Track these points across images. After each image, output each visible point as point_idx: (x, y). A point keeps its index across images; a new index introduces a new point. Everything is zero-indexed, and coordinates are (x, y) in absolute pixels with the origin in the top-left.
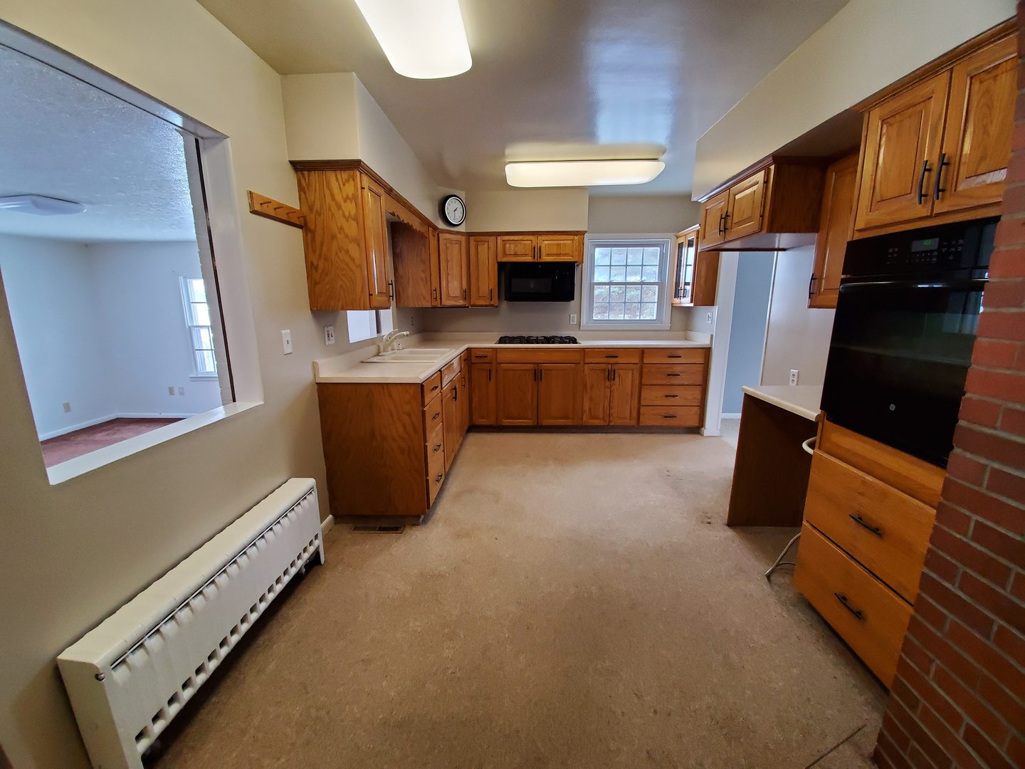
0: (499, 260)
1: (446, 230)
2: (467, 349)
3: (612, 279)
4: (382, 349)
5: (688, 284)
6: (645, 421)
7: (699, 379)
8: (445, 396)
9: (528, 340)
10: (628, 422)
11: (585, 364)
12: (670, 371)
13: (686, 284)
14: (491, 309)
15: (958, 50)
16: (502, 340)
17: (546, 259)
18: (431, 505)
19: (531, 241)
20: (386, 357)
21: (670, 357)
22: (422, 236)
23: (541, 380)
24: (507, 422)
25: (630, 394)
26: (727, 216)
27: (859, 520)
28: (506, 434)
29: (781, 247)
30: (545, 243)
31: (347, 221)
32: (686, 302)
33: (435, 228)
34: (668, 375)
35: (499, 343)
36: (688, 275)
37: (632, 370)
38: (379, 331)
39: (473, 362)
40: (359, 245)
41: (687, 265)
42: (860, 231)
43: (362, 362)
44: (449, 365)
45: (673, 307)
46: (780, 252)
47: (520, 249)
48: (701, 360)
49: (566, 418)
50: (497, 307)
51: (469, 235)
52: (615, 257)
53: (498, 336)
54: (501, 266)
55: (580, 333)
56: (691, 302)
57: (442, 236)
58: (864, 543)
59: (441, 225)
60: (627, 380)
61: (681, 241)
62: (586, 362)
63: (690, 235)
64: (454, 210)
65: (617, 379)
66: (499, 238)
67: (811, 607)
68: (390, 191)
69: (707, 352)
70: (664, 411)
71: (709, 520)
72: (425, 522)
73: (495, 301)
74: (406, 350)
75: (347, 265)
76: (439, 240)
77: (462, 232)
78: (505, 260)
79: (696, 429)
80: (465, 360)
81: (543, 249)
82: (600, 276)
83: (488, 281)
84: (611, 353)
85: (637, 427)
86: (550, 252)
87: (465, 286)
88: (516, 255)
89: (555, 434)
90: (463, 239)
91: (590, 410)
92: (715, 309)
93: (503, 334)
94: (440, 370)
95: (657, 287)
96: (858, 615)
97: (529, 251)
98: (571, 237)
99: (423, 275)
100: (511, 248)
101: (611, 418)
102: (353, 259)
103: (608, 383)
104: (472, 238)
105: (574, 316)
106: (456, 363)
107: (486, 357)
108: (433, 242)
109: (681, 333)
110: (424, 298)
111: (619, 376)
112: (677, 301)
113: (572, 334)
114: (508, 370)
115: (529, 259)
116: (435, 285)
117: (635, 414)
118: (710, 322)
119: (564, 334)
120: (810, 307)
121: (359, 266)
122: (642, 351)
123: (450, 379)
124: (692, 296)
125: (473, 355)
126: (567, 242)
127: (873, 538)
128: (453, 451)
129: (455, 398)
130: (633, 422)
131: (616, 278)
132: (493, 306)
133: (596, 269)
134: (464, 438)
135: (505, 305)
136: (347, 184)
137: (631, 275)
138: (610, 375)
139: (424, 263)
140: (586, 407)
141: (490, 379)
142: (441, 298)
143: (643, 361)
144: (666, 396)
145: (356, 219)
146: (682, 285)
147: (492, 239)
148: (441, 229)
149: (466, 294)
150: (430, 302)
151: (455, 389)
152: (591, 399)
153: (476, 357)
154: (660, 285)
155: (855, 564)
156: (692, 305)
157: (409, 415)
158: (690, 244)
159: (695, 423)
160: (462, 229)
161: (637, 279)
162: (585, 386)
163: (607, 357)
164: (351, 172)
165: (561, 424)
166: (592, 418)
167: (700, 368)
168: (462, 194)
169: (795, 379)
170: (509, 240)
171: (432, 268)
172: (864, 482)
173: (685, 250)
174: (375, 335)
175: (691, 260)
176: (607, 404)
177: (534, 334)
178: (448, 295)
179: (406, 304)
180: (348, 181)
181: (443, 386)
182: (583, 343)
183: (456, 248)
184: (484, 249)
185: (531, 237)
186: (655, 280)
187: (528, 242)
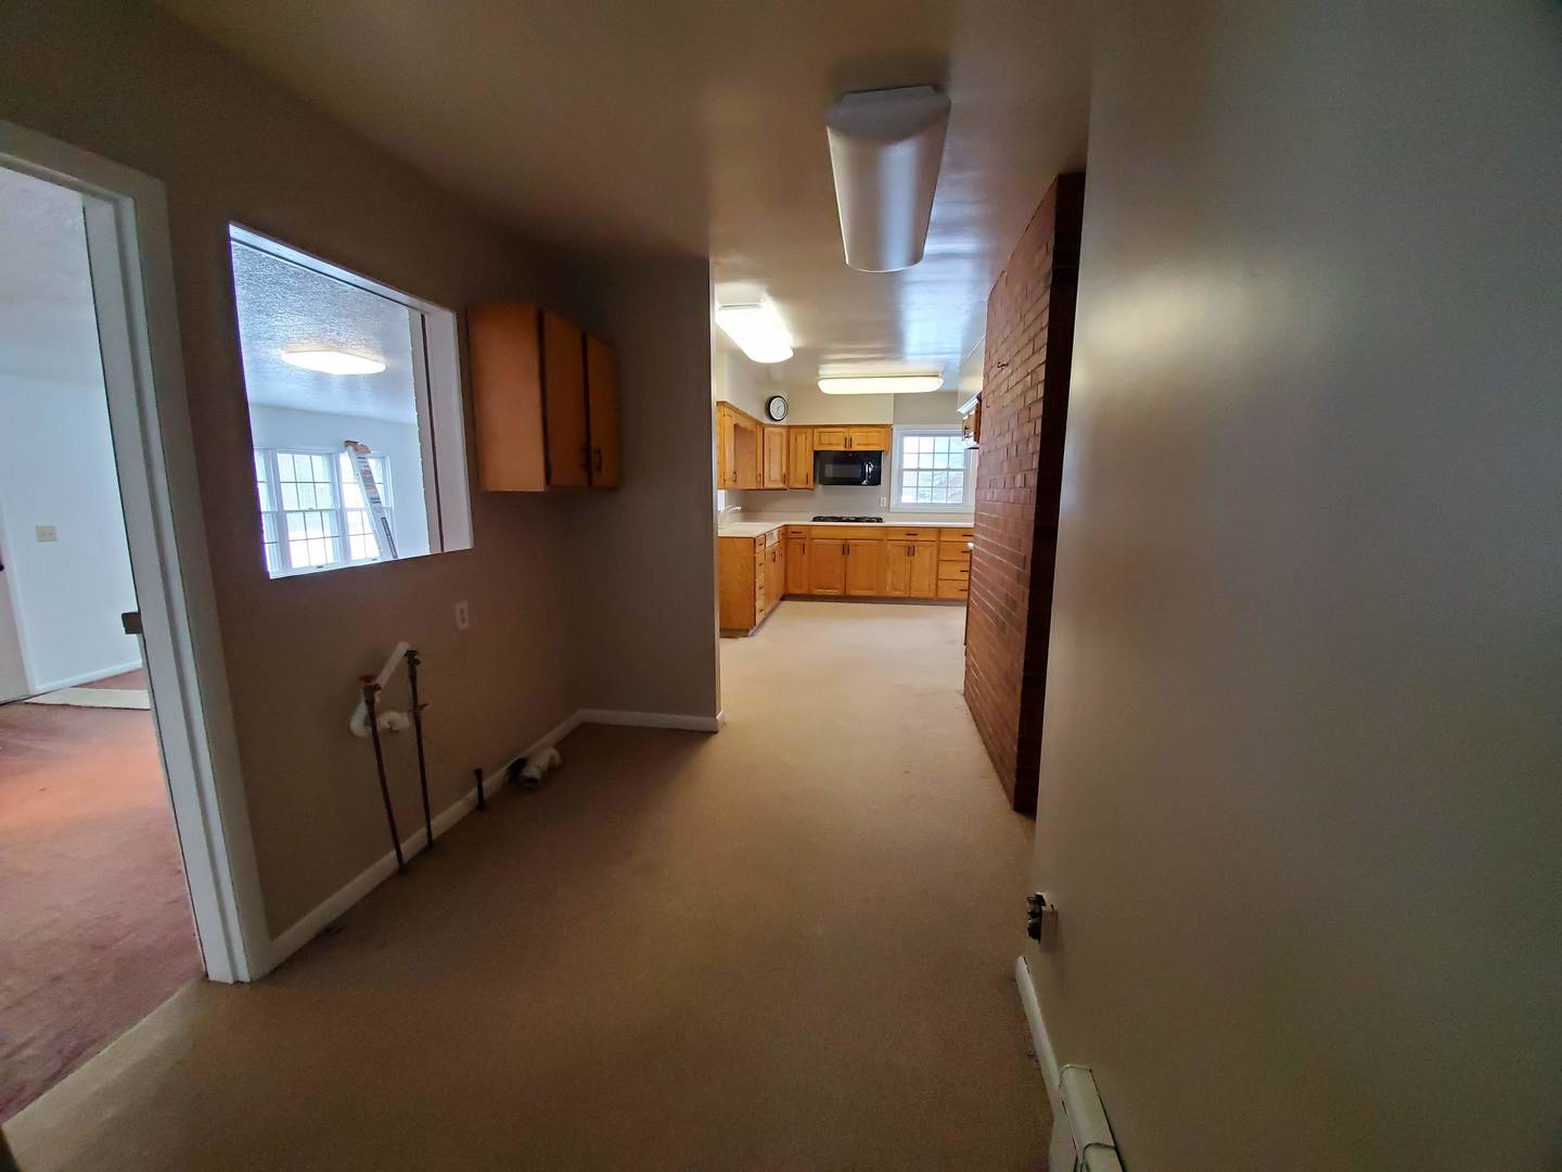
0: (815, 449)
1: (770, 425)
2: (785, 525)
3: (921, 465)
6: (943, 594)
8: (768, 555)
9: (839, 520)
10: (927, 595)
11: (887, 539)
12: (963, 547)
14: (807, 491)
16: (815, 519)
17: (856, 448)
19: (843, 432)
21: (964, 535)
22: (754, 433)
23: (848, 554)
24: (817, 591)
25: (928, 569)
30: (856, 435)
33: (763, 426)
34: (962, 552)
35: (813, 522)
37: (931, 547)
39: (790, 535)
44: (770, 533)
47: (833, 440)
49: (871, 589)
50: (812, 490)
51: (790, 427)
52: (923, 445)
53: (812, 515)
54: (816, 453)
55: (887, 513)
57: (767, 430)
59: (767, 421)
60: (925, 556)
64: (777, 408)
65: (916, 554)
66: (816, 430)
73: (810, 485)
76: (764, 434)
77: (784, 426)
78: (820, 449)
80: (783, 534)
81: (854, 440)
82: (909, 461)
83: (805, 466)
84: (912, 532)
85: (936, 599)
86: (860, 443)
87: (784, 471)
88: (830, 444)
90: (784, 432)
91: (892, 583)
93: (817, 514)
94: (763, 536)
95: (962, 472)
97: (842, 441)
98: (880, 429)
99: (750, 463)
100: (826, 439)
101: (912, 591)
103: (908, 559)
104: (792, 431)
105: (883, 499)
106: (775, 535)
107: (802, 533)
108: (760, 435)
110: (751, 481)
111: (919, 552)
113: (879, 514)
114: (821, 545)
115: (841, 448)
116: (760, 471)
117: (933, 587)
119: (875, 514)
122: (940, 530)
125: (790, 530)
126: (876, 433)
129: (775, 561)
130: (933, 595)
131: (924, 464)
132: (808, 488)
133: (905, 457)
135: (819, 488)
137: (938, 462)
138: (911, 551)
139: (752, 453)
140: (889, 580)
141: (804, 552)
142: (763, 482)
143: (940, 539)
147: (810, 431)
148: (766, 425)
149: (785, 478)
150: (754, 485)
151: (774, 553)
152: (893, 573)
153: (793, 532)
160: (783, 423)
162: (888, 561)
163: (908, 535)
165: (867, 594)
166: (894, 590)
168: (785, 395)
170: (825, 433)
171: (758, 456)
176: (908, 577)
177: (845, 515)
178: (770, 480)
181: (768, 545)
182: (888, 523)
183: (778, 439)
184: (801, 440)
185: (842, 430)
186: (960, 467)
187: (841, 434)
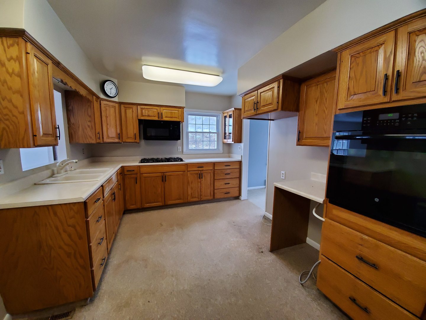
0: (139, 118)
1: (105, 99)
2: (122, 167)
3: (197, 130)
4: (56, 172)
5: (231, 133)
6: (217, 196)
7: (237, 175)
8: (106, 202)
9: (157, 160)
10: (209, 198)
11: (188, 171)
12: (226, 172)
13: (230, 133)
14: (135, 144)
15: (401, 20)
16: (143, 161)
17: (165, 119)
18: (96, 288)
19: (157, 109)
20: (59, 178)
21: (226, 166)
22: (89, 101)
23: (166, 181)
24: (147, 205)
25: (209, 185)
26: (257, 102)
27: (361, 259)
28: (147, 212)
29: (271, 119)
30: (164, 111)
31: (11, 76)
32: (230, 141)
33: (98, 97)
34: (226, 174)
35: (141, 163)
36: (230, 129)
37: (210, 173)
38: (55, 159)
39: (125, 174)
40: (22, 96)
41: (229, 126)
42: (340, 109)
43: (35, 184)
44: (109, 180)
45: (223, 143)
46: (271, 121)
47: (151, 113)
48: (238, 167)
49: (180, 199)
50: (138, 143)
51: (120, 103)
52: (197, 120)
53: (140, 158)
54: (141, 122)
55: (183, 155)
56: (233, 141)
57: (103, 103)
58: (365, 271)
59: (102, 96)
60: (207, 179)
61: (225, 115)
62: (188, 170)
63: (230, 112)
64: (109, 88)
65: (203, 178)
66: (139, 107)
67: (326, 298)
68: (57, 64)
69: (240, 163)
70: (225, 191)
71: (261, 250)
72: (92, 301)
73: (138, 140)
74: (78, 171)
75: (11, 111)
76: (100, 104)
77: (117, 102)
78: (142, 118)
79: (238, 198)
80: (120, 174)
81: (163, 114)
82: (191, 129)
83: (133, 129)
84: (201, 165)
85: (214, 199)
86: (167, 116)
87: (118, 131)
88: (149, 116)
89: (174, 208)
90: (117, 105)
91: (191, 194)
92: (242, 145)
93: (143, 157)
94: (102, 186)
95: (216, 134)
96: (365, 310)
97: (156, 114)
98: (178, 109)
99: (89, 124)
100: (145, 112)
101: (202, 197)
102: (16, 107)
103: (199, 180)
104: (122, 106)
105: (180, 148)
106: (114, 178)
107: (134, 171)
108: (96, 105)
109: (227, 155)
110: (91, 138)
111: (204, 176)
112: (225, 141)
113: (180, 156)
114: (147, 177)
115: (156, 118)
116: (98, 129)
117: (212, 193)
118: (240, 150)
119: (175, 156)
120: (297, 145)
121: (23, 113)
122: (214, 164)
123: (110, 188)
124: (233, 139)
125: (125, 170)
126: (175, 111)
127: (372, 270)
128: (114, 233)
129: (115, 199)
130: (212, 198)
131: (198, 130)
132: (136, 142)
133: (189, 125)
134: (121, 219)
135: (143, 142)
136: (11, 48)
137: (205, 129)
138: (200, 176)
139: (90, 117)
140: (190, 193)
141: (136, 183)
142: (103, 138)
143: (214, 168)
144: (226, 184)
145: (19, 75)
146: (227, 134)
147: (134, 107)
148: (102, 98)
149: (120, 136)
150: (95, 140)
151: (114, 194)
152: (192, 188)
153: (127, 171)
154: (218, 133)
155: (360, 282)
156: (233, 142)
157: (74, 227)
158: (230, 117)
159: (237, 195)
160: (116, 99)
161: (208, 131)
162: (188, 183)
163: (198, 167)
164: (16, 40)
165: (177, 203)
166: (192, 198)
167: (238, 170)
168: (116, 81)
169: (284, 175)
170: (144, 108)
171: (96, 119)
172: (362, 239)
173: (227, 119)
174: (53, 161)
175: (231, 123)
176: (199, 190)
177: (160, 157)
178: (108, 137)
179: (77, 141)
180: (12, 45)
181: (105, 195)
182: (187, 161)
183: (112, 110)
184: (129, 112)
185: (157, 108)
186: (215, 131)
187: (155, 110)
